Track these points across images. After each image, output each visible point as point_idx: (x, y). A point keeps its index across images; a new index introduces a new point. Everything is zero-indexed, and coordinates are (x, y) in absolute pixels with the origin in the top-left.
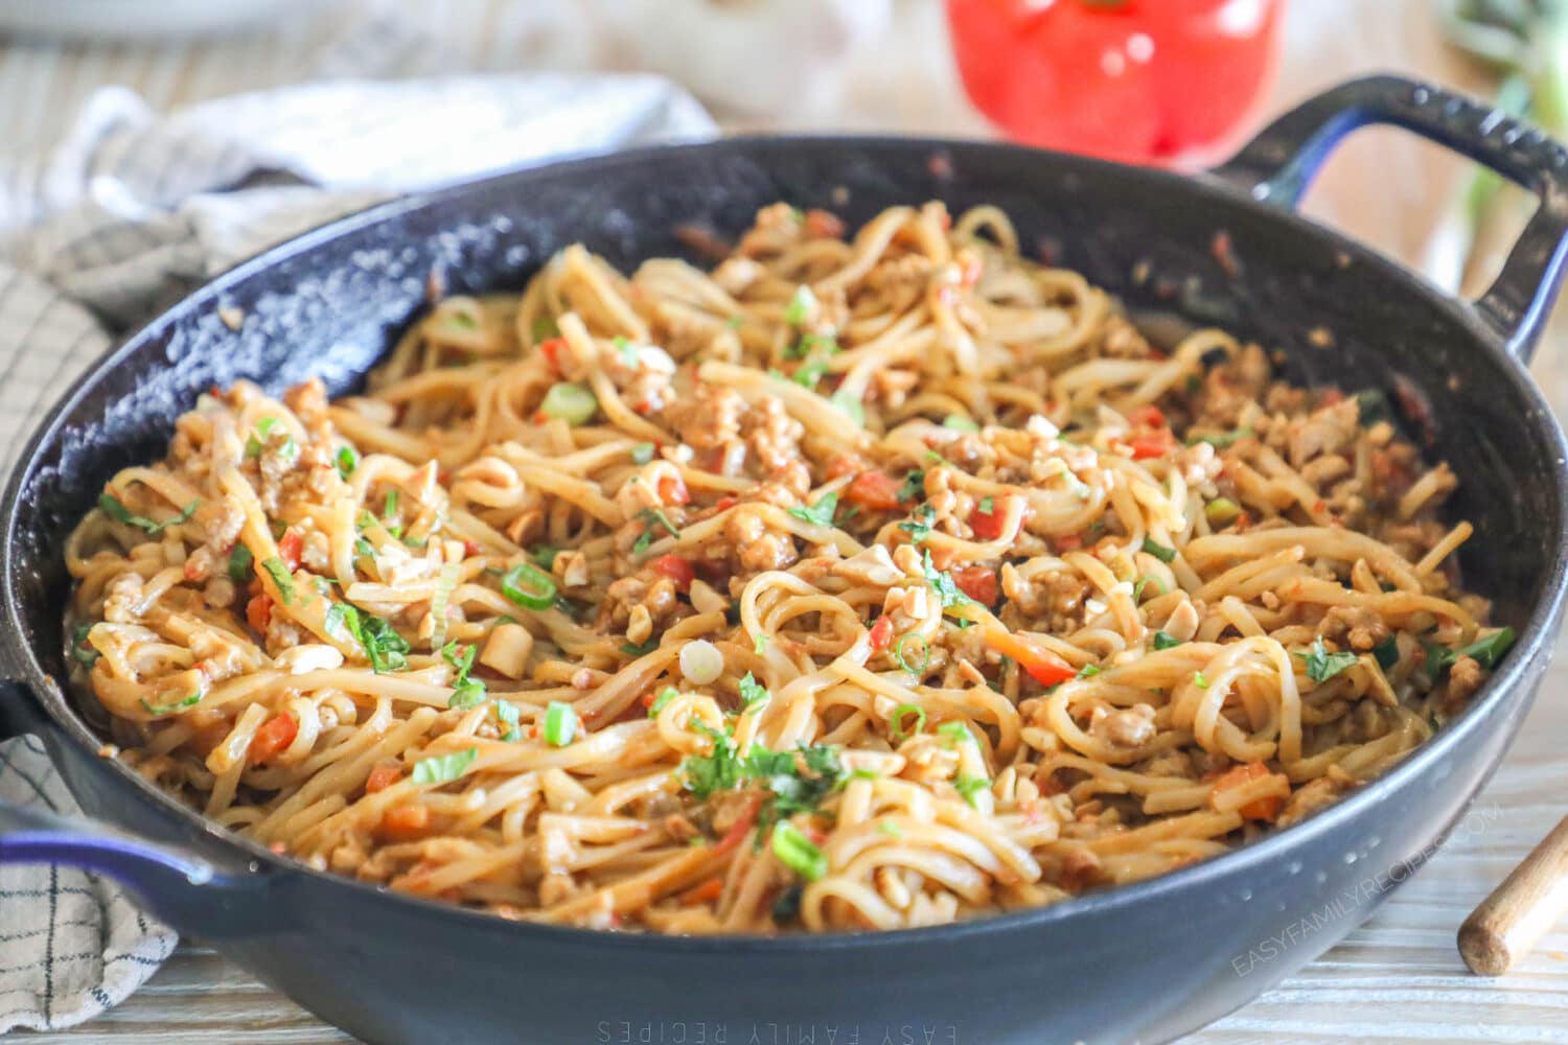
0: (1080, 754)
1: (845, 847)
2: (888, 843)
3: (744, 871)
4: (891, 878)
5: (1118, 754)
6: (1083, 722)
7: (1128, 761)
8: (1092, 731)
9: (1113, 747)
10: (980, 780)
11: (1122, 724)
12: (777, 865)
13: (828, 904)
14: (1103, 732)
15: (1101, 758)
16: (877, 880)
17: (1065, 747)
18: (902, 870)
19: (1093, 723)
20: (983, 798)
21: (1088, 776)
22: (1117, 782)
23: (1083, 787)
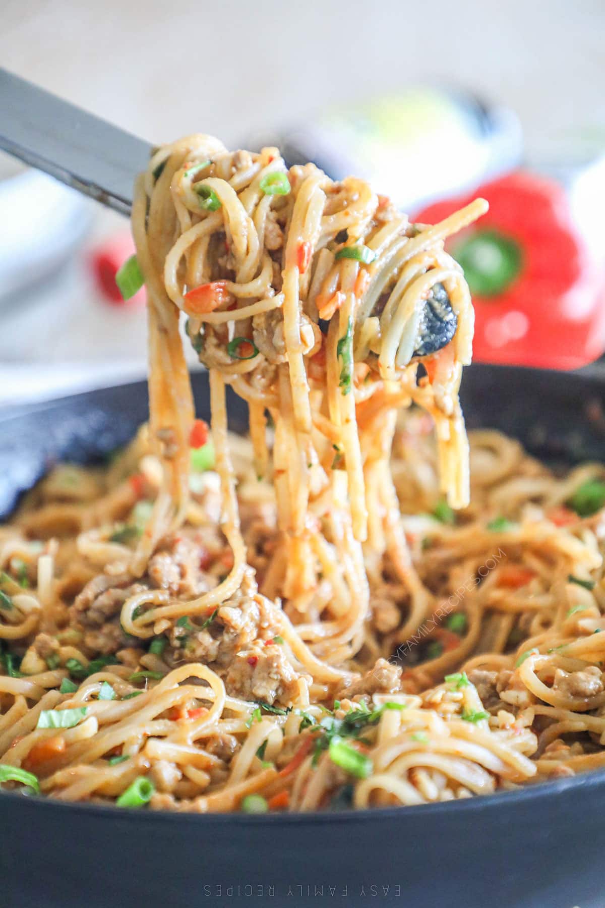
0: (547, 705)
1: (387, 755)
2: (419, 751)
3: (306, 781)
4: (422, 776)
5: (576, 702)
6: (549, 682)
7: (585, 709)
8: (555, 686)
9: (572, 697)
10: (479, 714)
11: (577, 680)
12: (334, 770)
13: (374, 794)
14: (564, 687)
15: (564, 706)
16: (411, 775)
17: (536, 700)
18: (430, 770)
19: (555, 681)
20: (483, 725)
21: (556, 721)
22: (579, 723)
23: (553, 729)
